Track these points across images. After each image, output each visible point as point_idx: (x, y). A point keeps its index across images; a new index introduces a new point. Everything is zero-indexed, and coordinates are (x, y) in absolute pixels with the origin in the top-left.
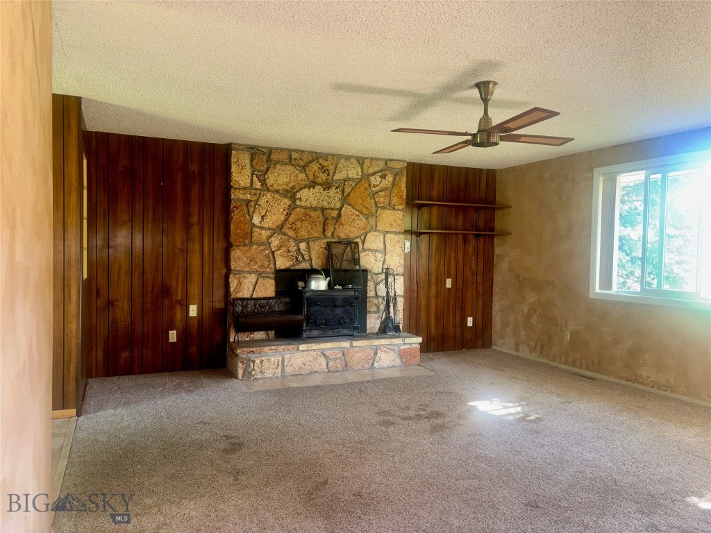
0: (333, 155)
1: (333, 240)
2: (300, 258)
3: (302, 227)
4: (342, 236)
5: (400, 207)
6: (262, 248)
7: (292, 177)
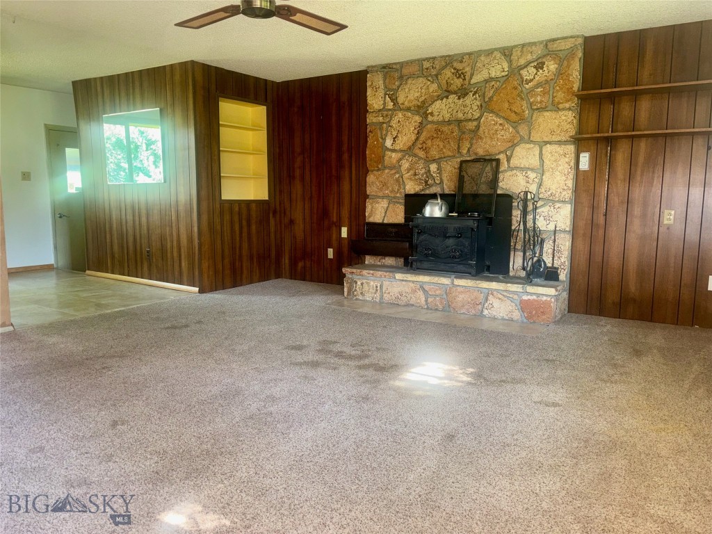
0: (470, 54)
1: (468, 159)
2: (430, 182)
3: (432, 145)
4: (481, 152)
5: (567, 105)
6: (393, 172)
7: (423, 90)
